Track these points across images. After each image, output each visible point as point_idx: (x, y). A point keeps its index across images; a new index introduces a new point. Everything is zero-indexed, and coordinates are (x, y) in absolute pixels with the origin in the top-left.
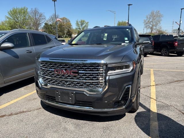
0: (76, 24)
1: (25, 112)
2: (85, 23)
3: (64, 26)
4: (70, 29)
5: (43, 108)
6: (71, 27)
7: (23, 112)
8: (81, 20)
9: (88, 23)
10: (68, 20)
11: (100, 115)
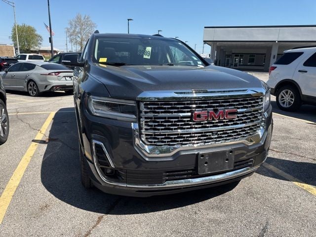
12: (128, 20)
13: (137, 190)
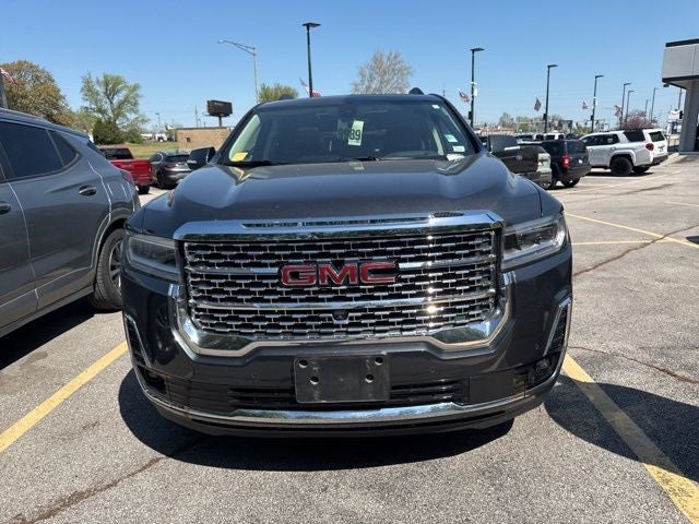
0: (82, 90)
1: (90, 493)
2: (122, 89)
3: (24, 97)
4: (55, 112)
5: (169, 456)
6: (61, 103)
7: (79, 496)
8: (105, 77)
9: (136, 87)
10: (43, 71)
11: (476, 426)
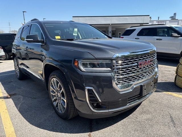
12: (23, 12)
13: (112, 112)
